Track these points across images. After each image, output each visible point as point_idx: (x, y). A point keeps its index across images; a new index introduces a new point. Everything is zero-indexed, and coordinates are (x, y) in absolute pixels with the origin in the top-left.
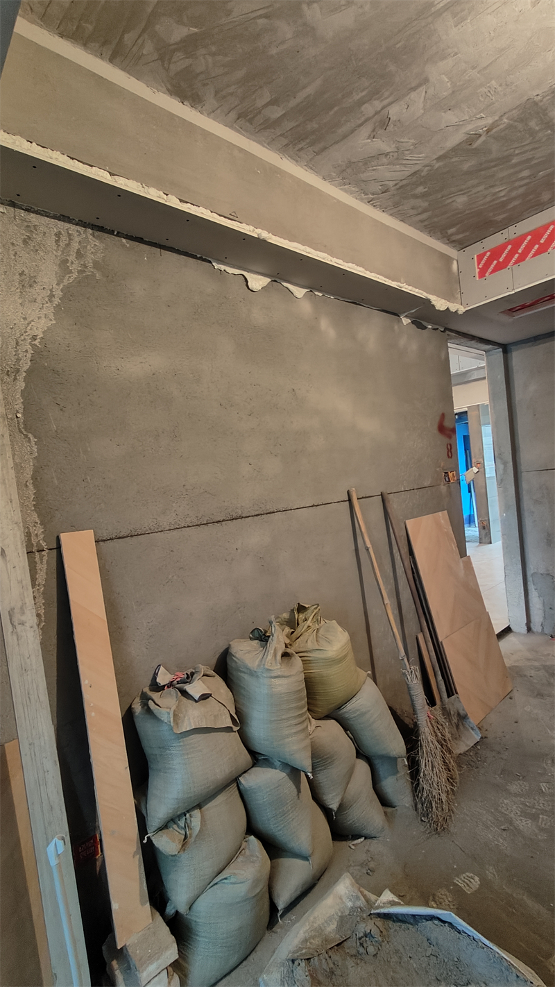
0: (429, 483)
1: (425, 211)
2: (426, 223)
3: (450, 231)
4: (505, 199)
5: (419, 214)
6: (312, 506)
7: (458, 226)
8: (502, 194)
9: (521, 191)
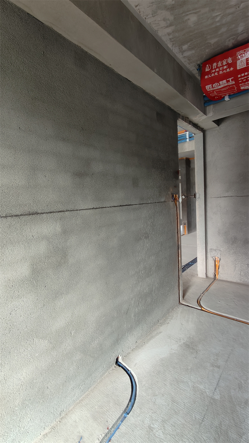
0: (164, 200)
1: (171, 25)
2: (171, 37)
3: (185, 47)
4: (218, 24)
5: (167, 27)
6: (93, 209)
7: (189, 44)
8: (218, 19)
9: (229, 19)
